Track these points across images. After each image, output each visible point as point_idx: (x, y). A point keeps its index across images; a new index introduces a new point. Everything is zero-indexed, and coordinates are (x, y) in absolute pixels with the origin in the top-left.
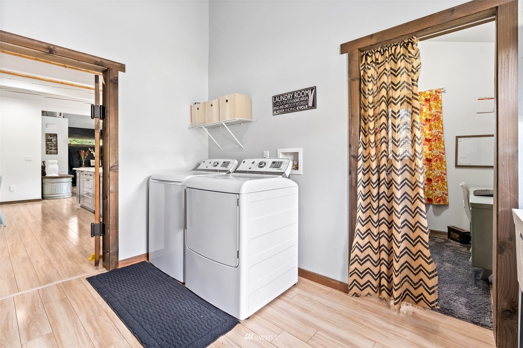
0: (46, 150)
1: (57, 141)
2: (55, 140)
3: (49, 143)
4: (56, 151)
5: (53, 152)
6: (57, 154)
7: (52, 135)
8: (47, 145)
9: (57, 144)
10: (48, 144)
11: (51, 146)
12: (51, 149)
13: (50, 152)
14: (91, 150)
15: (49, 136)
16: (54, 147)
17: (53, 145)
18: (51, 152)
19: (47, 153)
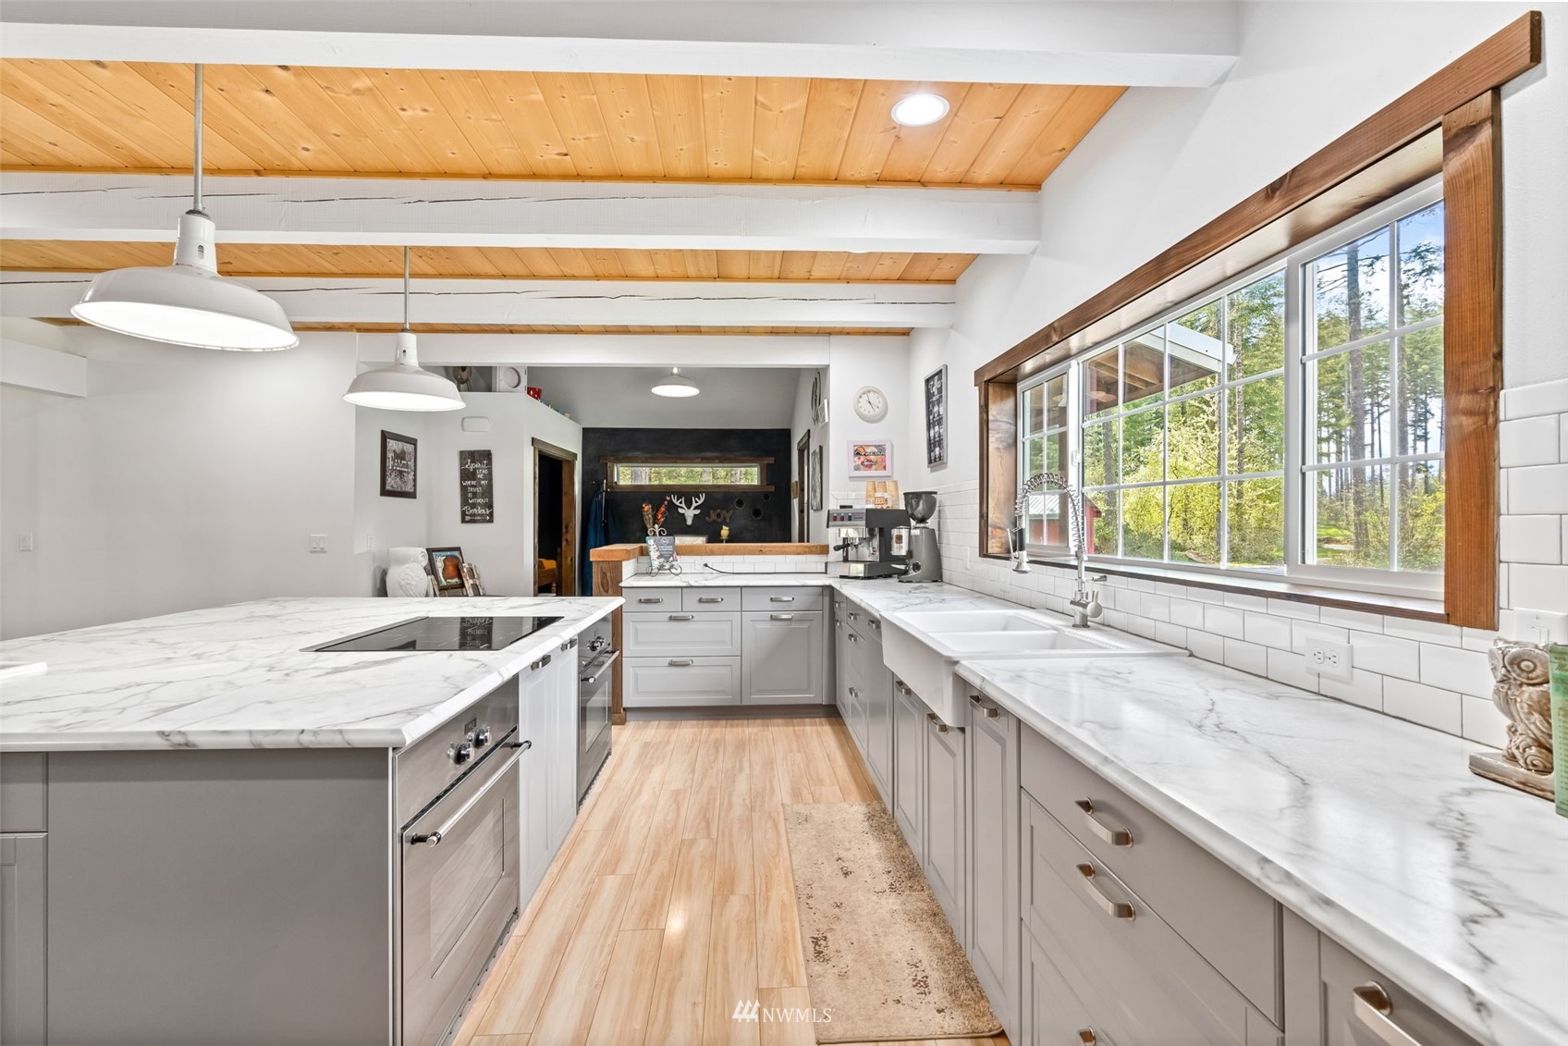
0: (462, 508)
1: (489, 477)
2: (485, 471)
3: (469, 482)
4: (488, 512)
5: (479, 515)
6: (491, 521)
7: (476, 454)
8: (464, 489)
9: (490, 486)
10: (466, 487)
11: (475, 495)
12: (474, 506)
13: (471, 515)
14: (678, 503)
15: (469, 461)
16: (483, 496)
17: (479, 490)
18: (475, 515)
19: (464, 521)
